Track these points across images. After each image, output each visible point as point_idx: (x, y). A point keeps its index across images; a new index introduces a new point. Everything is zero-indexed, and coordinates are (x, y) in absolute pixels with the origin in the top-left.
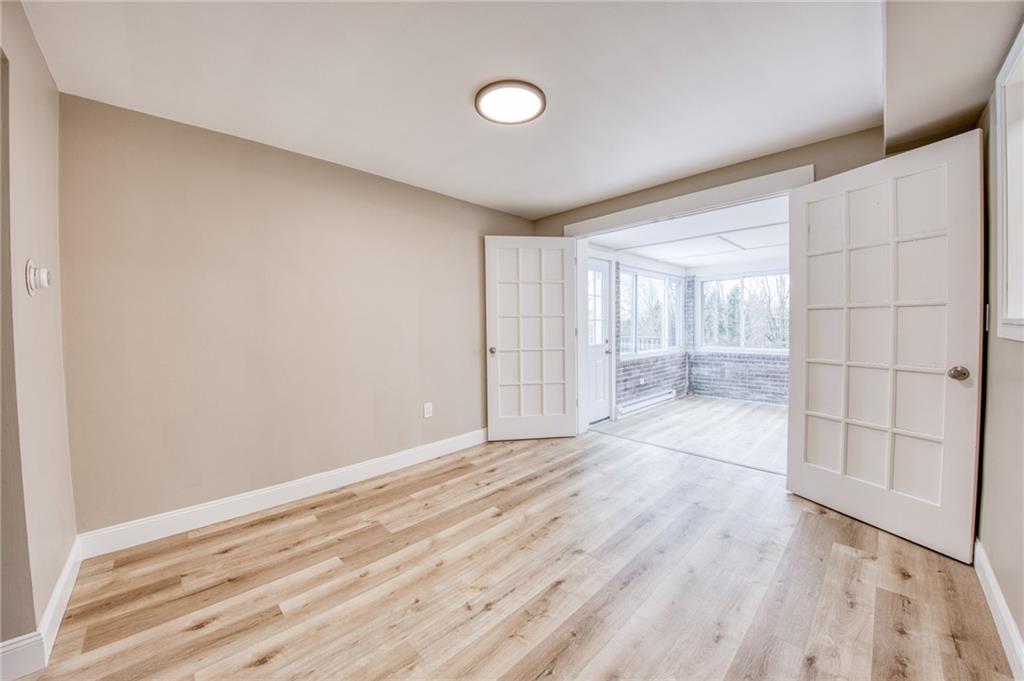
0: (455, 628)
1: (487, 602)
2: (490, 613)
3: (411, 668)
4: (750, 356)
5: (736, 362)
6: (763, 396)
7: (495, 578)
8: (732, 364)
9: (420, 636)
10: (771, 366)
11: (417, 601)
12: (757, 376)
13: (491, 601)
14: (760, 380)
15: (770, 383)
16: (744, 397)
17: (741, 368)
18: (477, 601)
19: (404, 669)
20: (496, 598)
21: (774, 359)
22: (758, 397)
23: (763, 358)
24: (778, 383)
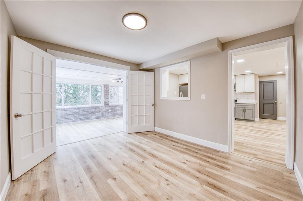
0: (177, 187)
1: (165, 181)
2: (169, 179)
3: (194, 194)
4: (67, 109)
5: (62, 111)
6: (71, 121)
7: (154, 179)
8: (60, 112)
9: (182, 195)
10: (74, 111)
11: (168, 199)
12: (69, 114)
13: (164, 180)
14: (70, 116)
15: (73, 116)
16: (65, 122)
17: (63, 113)
18: (165, 183)
19: (195, 196)
20: (163, 179)
21: (74, 109)
22: (70, 121)
23: (71, 109)
24: (76, 116)
